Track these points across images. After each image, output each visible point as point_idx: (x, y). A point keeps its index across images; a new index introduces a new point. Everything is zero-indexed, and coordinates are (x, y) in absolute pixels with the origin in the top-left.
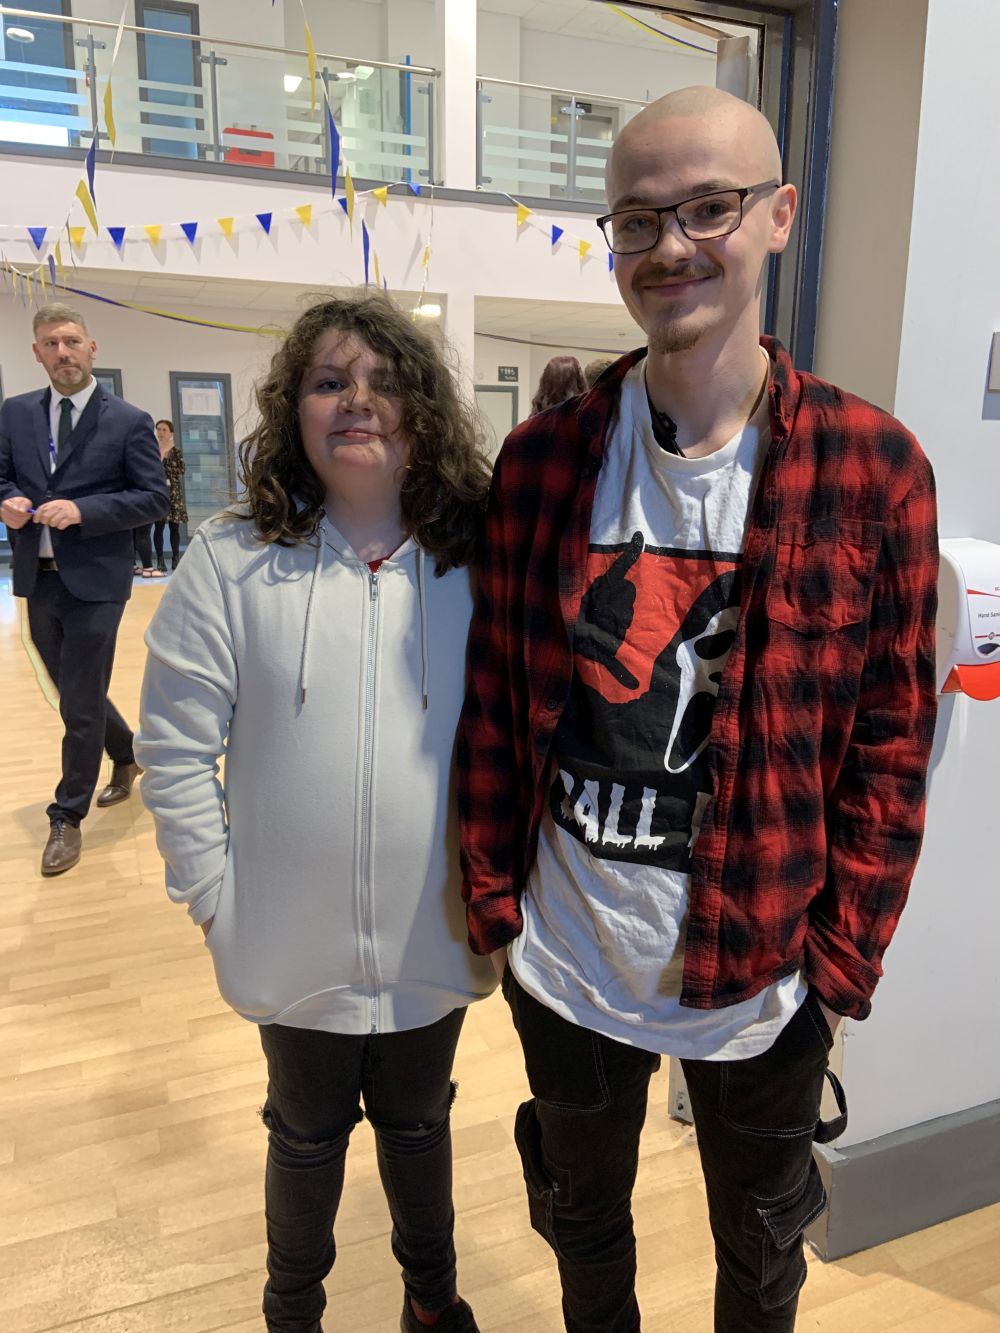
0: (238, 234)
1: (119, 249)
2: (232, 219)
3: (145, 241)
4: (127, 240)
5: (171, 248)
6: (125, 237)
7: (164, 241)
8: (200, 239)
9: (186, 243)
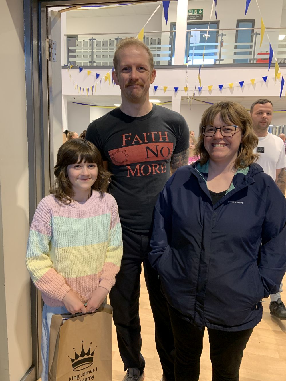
0: (255, 84)
1: (221, 91)
2: (255, 79)
3: (228, 88)
4: (224, 88)
5: (235, 89)
6: (223, 87)
7: (234, 88)
8: (244, 86)
9: (240, 88)
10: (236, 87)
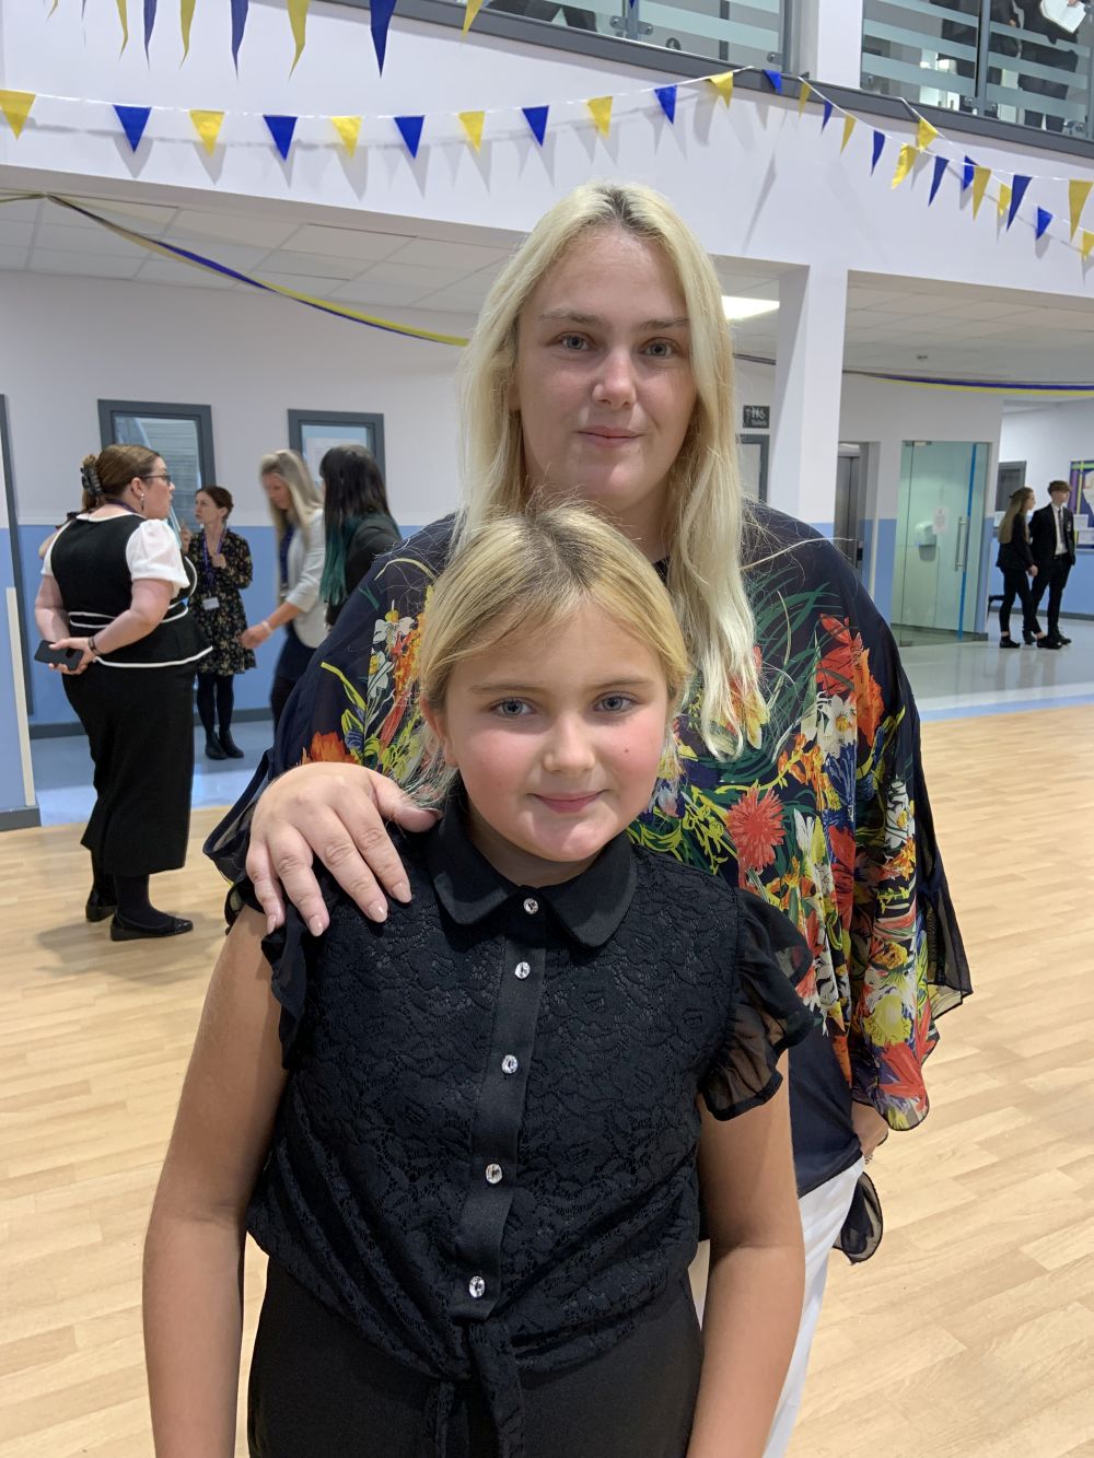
0: (489, 143)
1: (286, 160)
2: (483, 113)
3: (333, 146)
4: (300, 142)
5: (375, 159)
6: (294, 139)
7: (365, 150)
8: (429, 148)
9: (402, 156)
10: (378, 147)
